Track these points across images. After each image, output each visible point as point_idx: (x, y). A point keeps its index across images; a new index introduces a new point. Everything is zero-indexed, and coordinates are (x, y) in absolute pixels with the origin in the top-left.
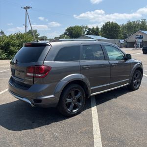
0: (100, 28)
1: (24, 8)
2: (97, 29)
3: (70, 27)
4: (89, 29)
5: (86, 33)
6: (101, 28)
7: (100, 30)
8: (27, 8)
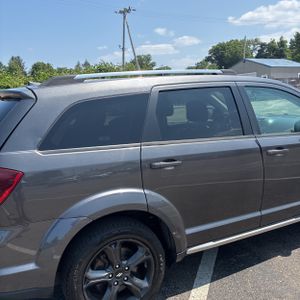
0: (289, 41)
1: (121, 12)
2: (282, 43)
3: (220, 45)
4: (263, 45)
5: (254, 55)
6: (292, 42)
7: (288, 44)
8: (125, 12)
